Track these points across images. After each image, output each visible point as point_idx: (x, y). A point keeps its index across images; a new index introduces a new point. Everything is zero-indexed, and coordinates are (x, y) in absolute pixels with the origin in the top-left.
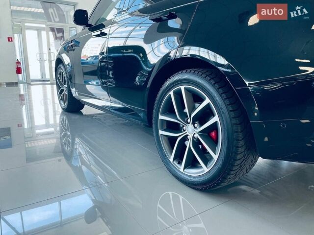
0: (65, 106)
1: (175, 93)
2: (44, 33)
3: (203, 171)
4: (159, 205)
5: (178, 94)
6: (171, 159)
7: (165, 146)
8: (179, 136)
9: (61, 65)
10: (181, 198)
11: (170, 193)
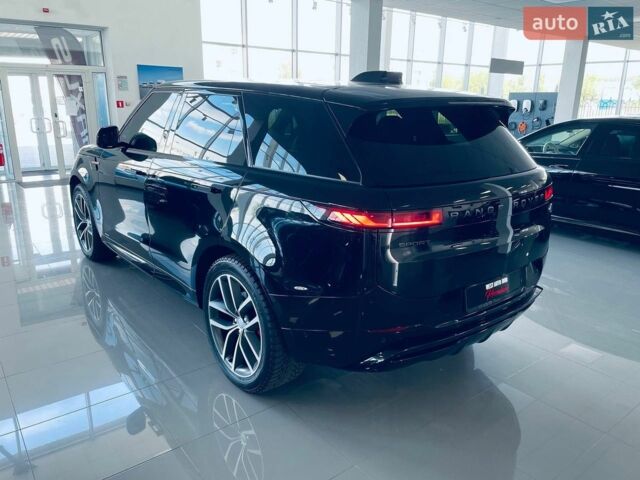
0: (89, 251)
1: (221, 278)
2: (43, 81)
3: (249, 373)
4: (214, 409)
5: (224, 280)
6: (223, 356)
7: (216, 339)
8: (230, 329)
9: (79, 187)
10: (234, 401)
11: (224, 395)
